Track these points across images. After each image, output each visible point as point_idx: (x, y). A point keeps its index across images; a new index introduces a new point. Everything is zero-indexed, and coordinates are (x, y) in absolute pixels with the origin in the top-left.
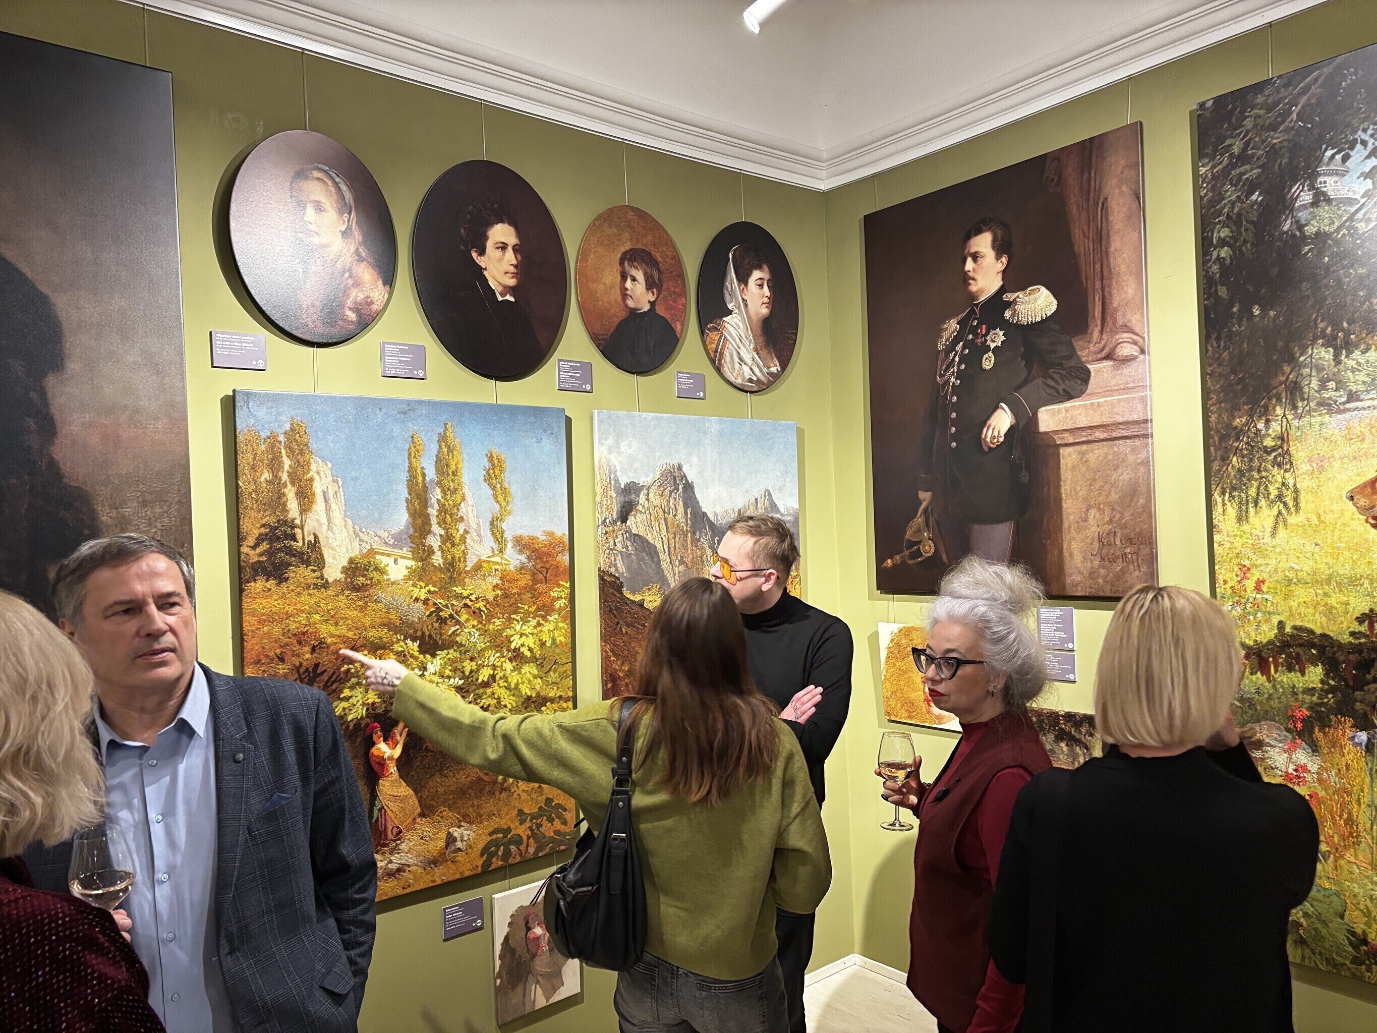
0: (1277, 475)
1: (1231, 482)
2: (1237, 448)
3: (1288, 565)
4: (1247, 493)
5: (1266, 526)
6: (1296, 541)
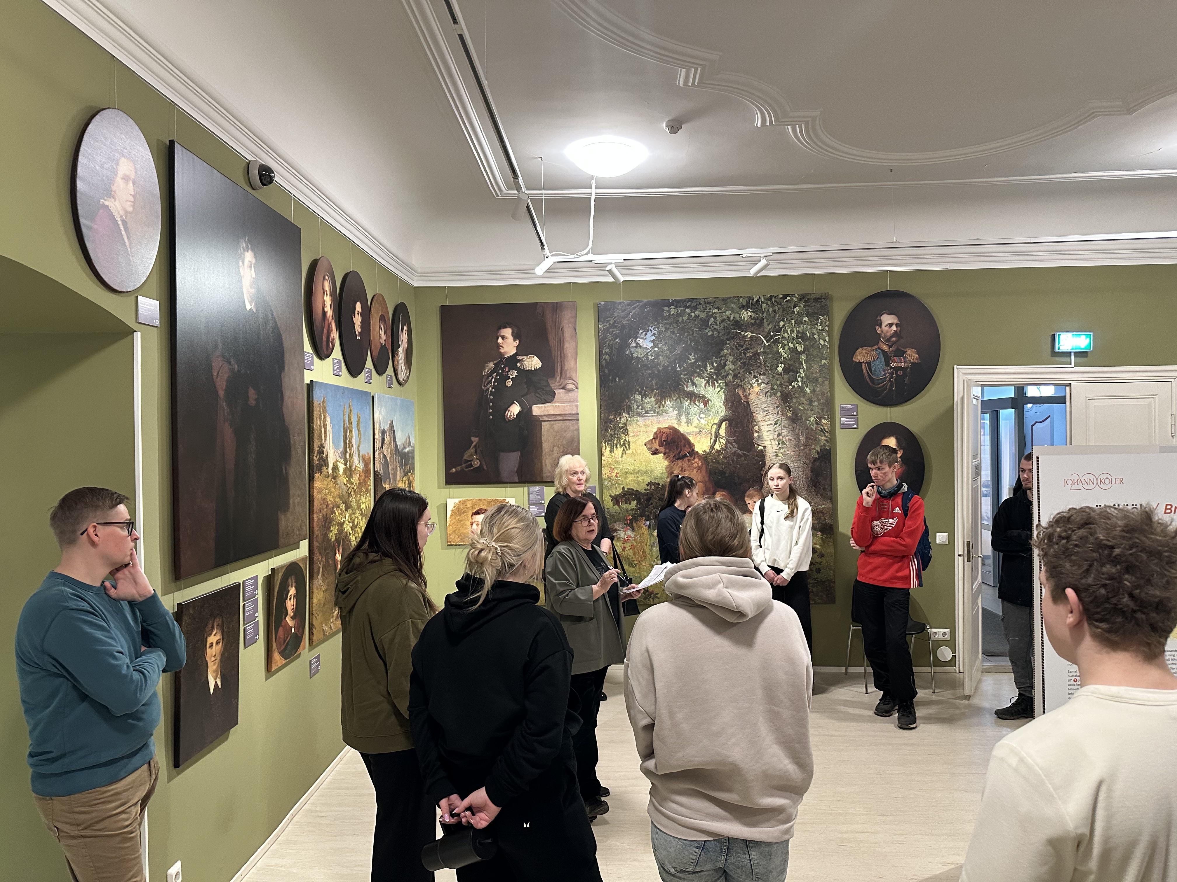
0: (623, 436)
1: (607, 438)
2: (610, 427)
3: (626, 467)
4: (613, 442)
5: (619, 454)
6: (629, 459)
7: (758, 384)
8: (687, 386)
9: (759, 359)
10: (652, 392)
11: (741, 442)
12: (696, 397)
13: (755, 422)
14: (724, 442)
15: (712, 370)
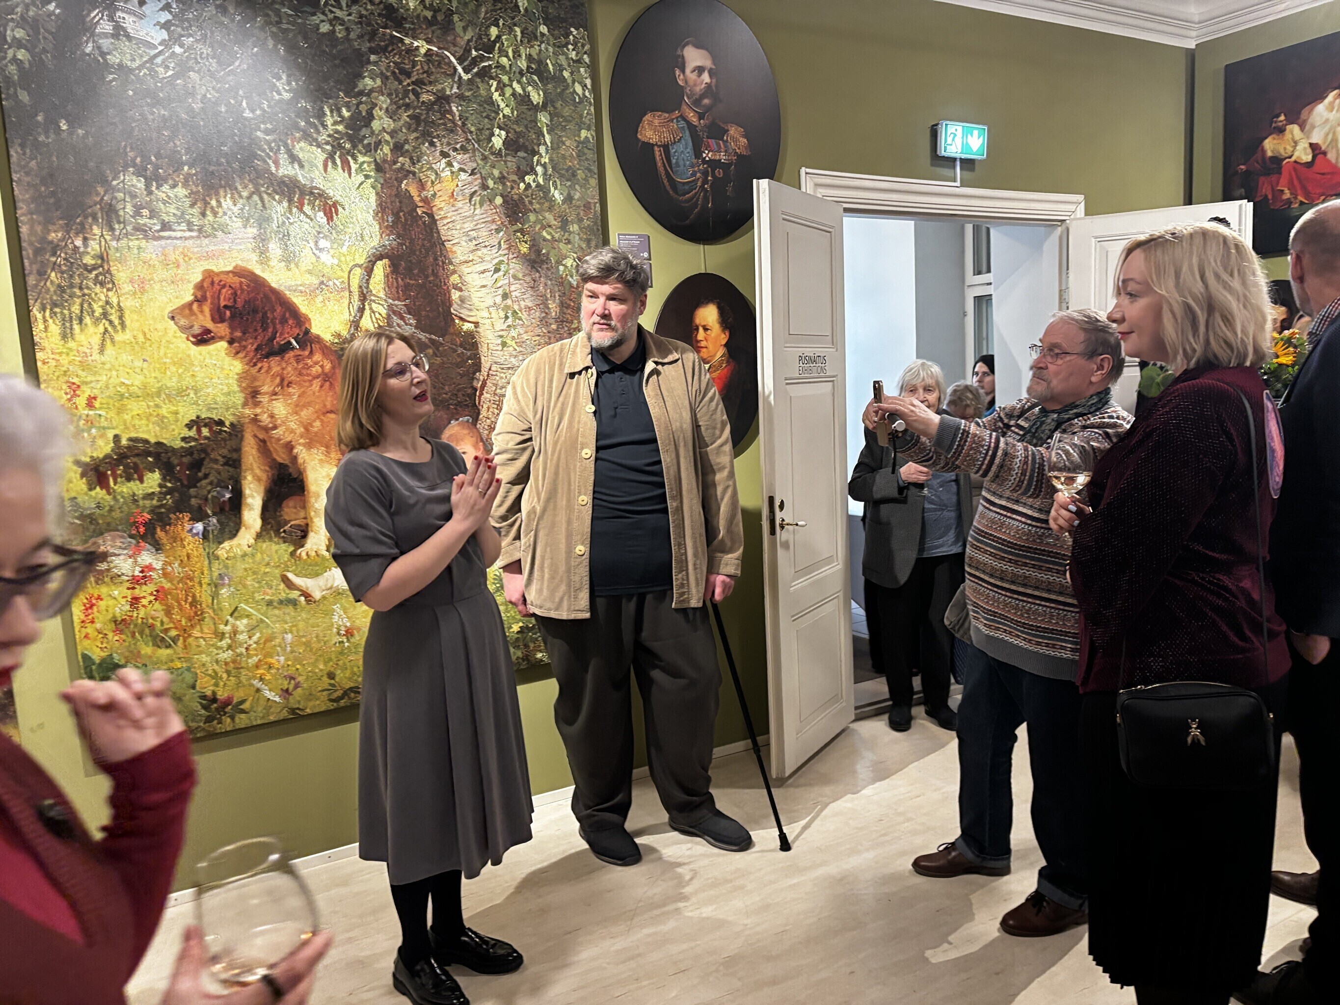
0: (100, 293)
1: (51, 299)
2: (55, 263)
3: (117, 381)
4: (69, 309)
5: (93, 344)
6: (125, 358)
7: (452, 173)
8: (277, 163)
9: (450, 112)
10: (178, 170)
11: (423, 313)
12: (302, 194)
13: (451, 263)
14: (384, 312)
15: (340, 128)
